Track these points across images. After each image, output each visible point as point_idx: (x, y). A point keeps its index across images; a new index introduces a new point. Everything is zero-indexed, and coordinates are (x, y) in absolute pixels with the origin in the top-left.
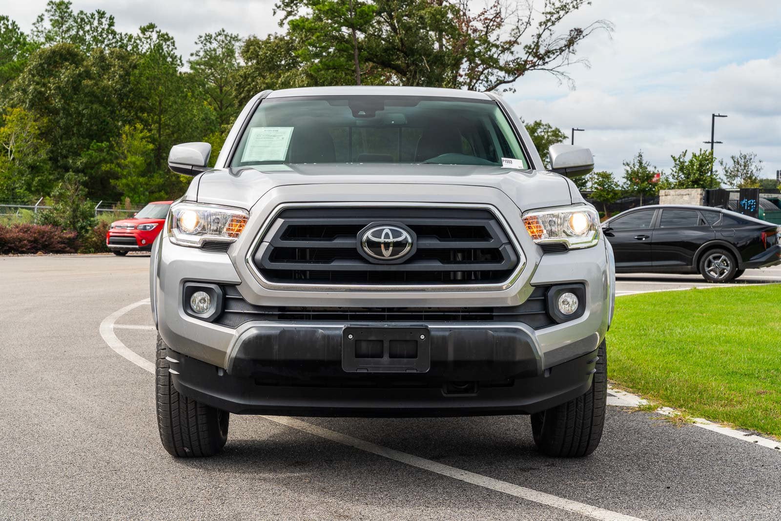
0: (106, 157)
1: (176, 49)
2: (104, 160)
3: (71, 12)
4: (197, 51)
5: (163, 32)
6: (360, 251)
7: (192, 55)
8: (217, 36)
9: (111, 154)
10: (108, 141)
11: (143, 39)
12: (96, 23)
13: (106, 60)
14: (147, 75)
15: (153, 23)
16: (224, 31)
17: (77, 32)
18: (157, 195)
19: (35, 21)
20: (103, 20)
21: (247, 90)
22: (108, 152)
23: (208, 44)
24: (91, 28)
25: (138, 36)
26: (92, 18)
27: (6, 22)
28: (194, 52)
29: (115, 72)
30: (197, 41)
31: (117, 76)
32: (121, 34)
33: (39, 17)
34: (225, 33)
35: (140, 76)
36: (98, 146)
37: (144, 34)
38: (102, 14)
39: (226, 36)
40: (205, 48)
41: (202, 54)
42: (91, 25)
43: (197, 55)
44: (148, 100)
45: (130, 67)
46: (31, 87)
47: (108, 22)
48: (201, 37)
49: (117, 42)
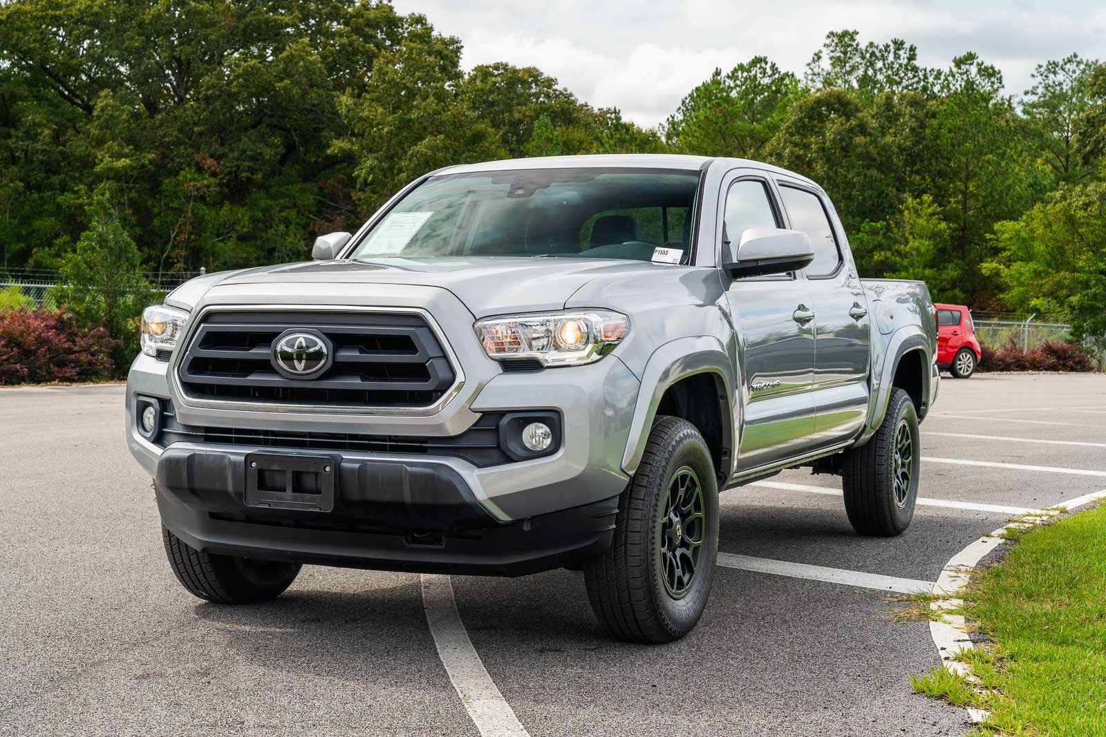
0: (883, 241)
1: (1003, 87)
2: (880, 247)
3: (857, 45)
4: (1034, 88)
5: (987, 63)
6: (273, 363)
7: (1026, 93)
8: (1066, 64)
9: (890, 237)
10: (885, 220)
11: (957, 75)
12: (891, 57)
13: (894, 107)
14: (949, 126)
15: (973, 52)
16: (1076, 56)
17: (866, 71)
18: (949, 294)
19: (810, 60)
20: (901, 52)
21: (1095, 141)
22: (884, 235)
23: (1051, 76)
24: (884, 64)
25: (951, 71)
26: (886, 51)
27: (763, 65)
28: (1030, 89)
29: (904, 123)
30: (1035, 73)
31: (907, 130)
32: (925, 70)
33: (815, 54)
34: (1078, 59)
35: (940, 128)
36: (871, 226)
37: (960, 68)
38: (899, 45)
39: (1079, 63)
40: (1047, 81)
41: (1040, 90)
42: (884, 60)
43: (1034, 93)
44: (949, 160)
45: (927, 116)
46: (787, 151)
47: (907, 55)
48: (1040, 67)
49: (918, 82)
